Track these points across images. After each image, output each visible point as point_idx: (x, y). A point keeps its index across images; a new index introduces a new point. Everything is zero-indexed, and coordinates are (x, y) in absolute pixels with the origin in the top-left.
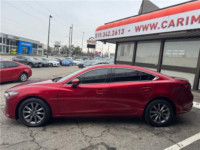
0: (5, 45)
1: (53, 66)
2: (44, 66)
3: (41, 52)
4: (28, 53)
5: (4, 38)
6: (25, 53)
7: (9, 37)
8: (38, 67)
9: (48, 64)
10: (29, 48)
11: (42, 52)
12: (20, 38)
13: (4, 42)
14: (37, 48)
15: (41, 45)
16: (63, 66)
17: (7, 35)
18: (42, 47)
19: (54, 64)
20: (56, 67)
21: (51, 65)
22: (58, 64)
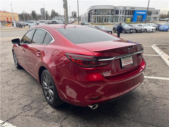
0: (124, 16)
1: (147, 32)
2: (137, 31)
3: (156, 18)
4: (141, 21)
5: (123, 10)
6: (139, 21)
7: (127, 9)
8: (131, 33)
9: (141, 30)
10: (143, 15)
11: (158, 18)
12: (135, 8)
13: (123, 14)
14: (151, 15)
15: (157, 11)
16: (160, 31)
17: (125, 7)
18: (158, 13)
19: (148, 29)
20: (151, 33)
21: (146, 31)
22: (152, 29)
